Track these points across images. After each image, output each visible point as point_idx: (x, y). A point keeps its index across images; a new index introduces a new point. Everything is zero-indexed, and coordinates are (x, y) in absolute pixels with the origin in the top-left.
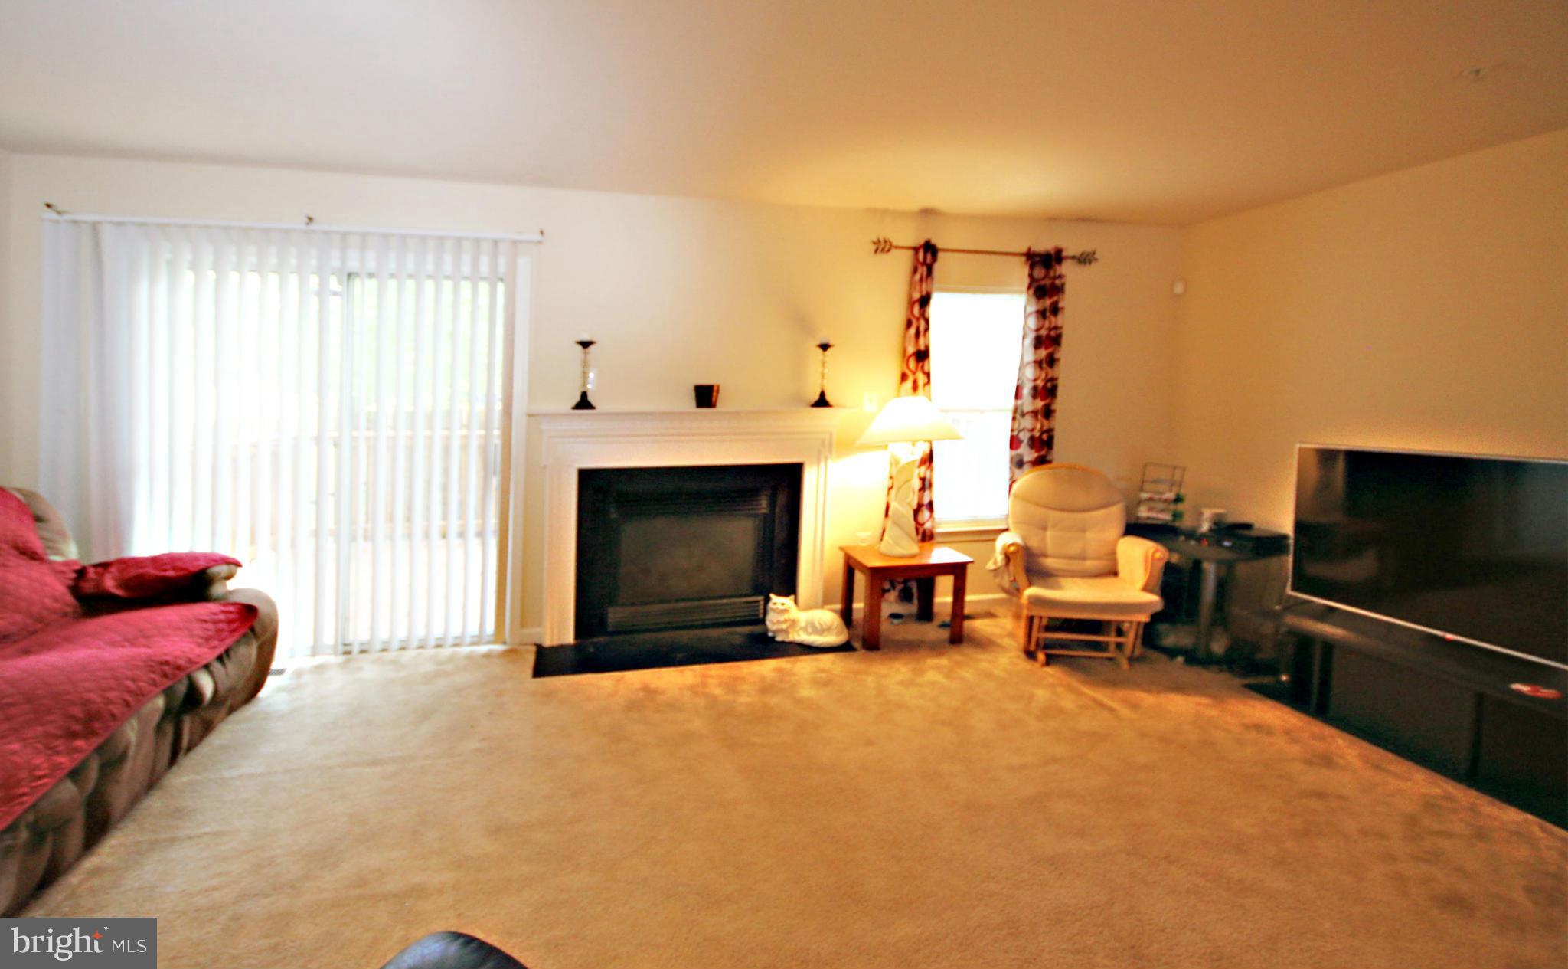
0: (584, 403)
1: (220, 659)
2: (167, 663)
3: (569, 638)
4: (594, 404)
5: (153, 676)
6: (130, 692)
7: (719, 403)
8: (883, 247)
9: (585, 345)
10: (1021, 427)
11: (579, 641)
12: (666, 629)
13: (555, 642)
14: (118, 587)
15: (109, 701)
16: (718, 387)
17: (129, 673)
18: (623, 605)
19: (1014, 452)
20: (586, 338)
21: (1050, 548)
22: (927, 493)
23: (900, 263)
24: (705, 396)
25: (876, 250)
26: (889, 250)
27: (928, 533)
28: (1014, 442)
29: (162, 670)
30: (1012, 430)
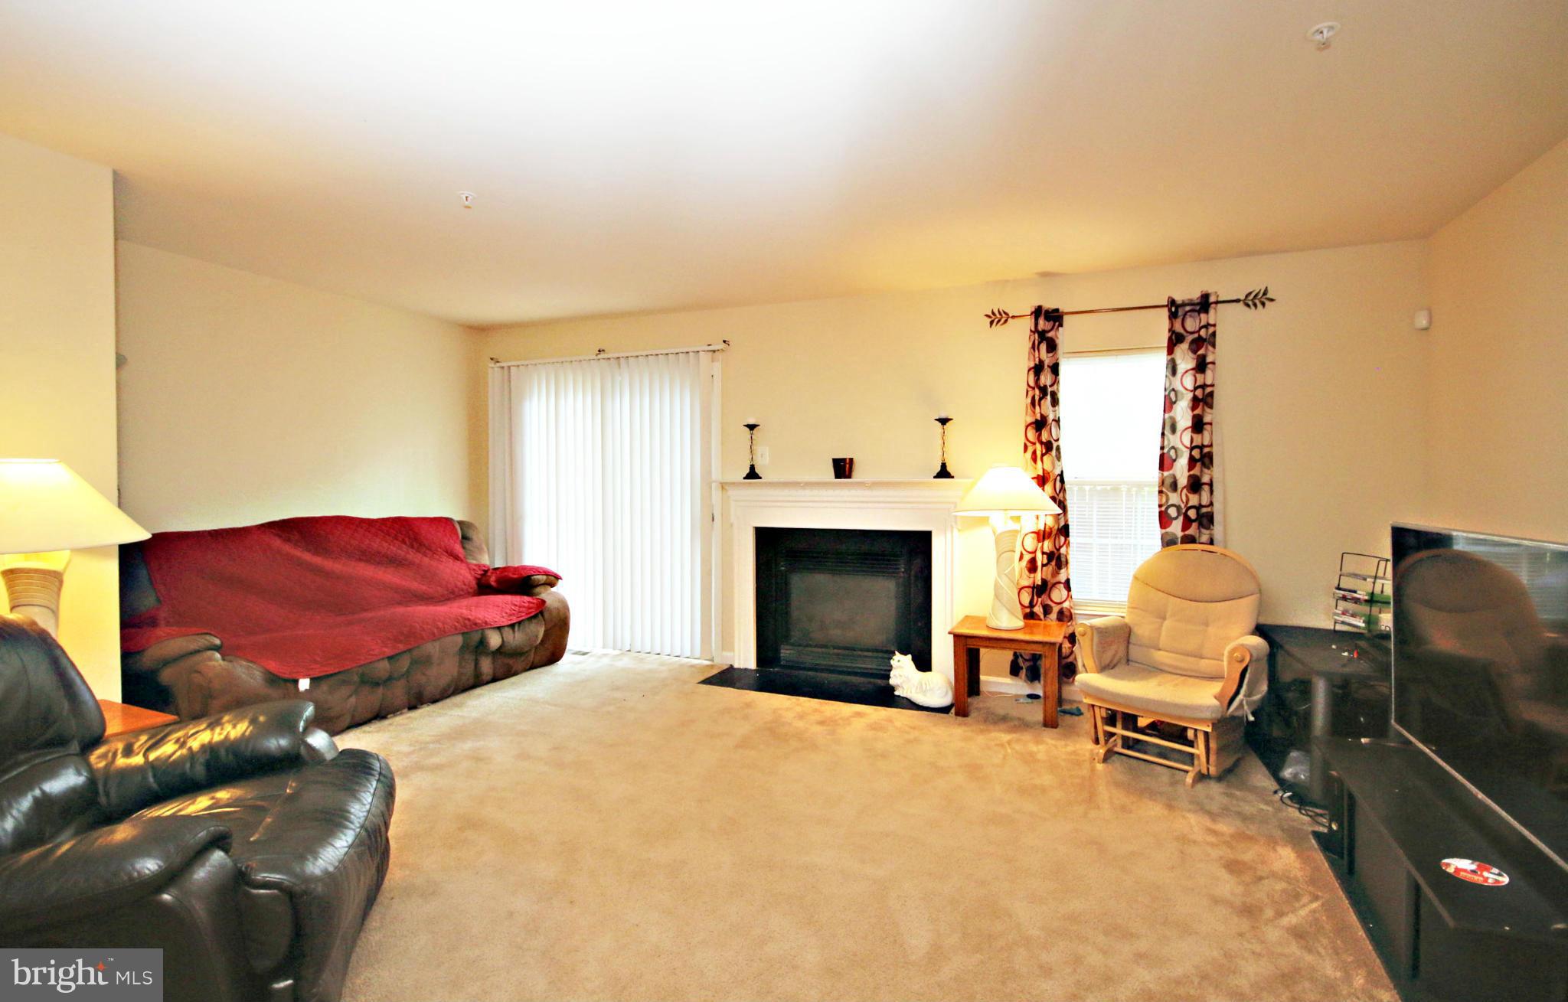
0: (752, 474)
1: (512, 626)
2: (469, 620)
3: (752, 664)
4: (760, 475)
5: (457, 624)
6: (438, 628)
7: (854, 474)
8: (998, 318)
9: (752, 427)
10: (1170, 503)
11: (759, 668)
12: (822, 671)
13: (742, 666)
14: (495, 581)
15: (424, 630)
16: (851, 460)
17: (442, 619)
18: (792, 645)
19: (1164, 531)
20: (752, 422)
21: (1164, 640)
22: (1063, 571)
23: (1020, 332)
24: (843, 468)
25: (992, 323)
26: (1006, 321)
27: (1067, 613)
28: (1164, 520)
29: (465, 623)
30: (1160, 506)
